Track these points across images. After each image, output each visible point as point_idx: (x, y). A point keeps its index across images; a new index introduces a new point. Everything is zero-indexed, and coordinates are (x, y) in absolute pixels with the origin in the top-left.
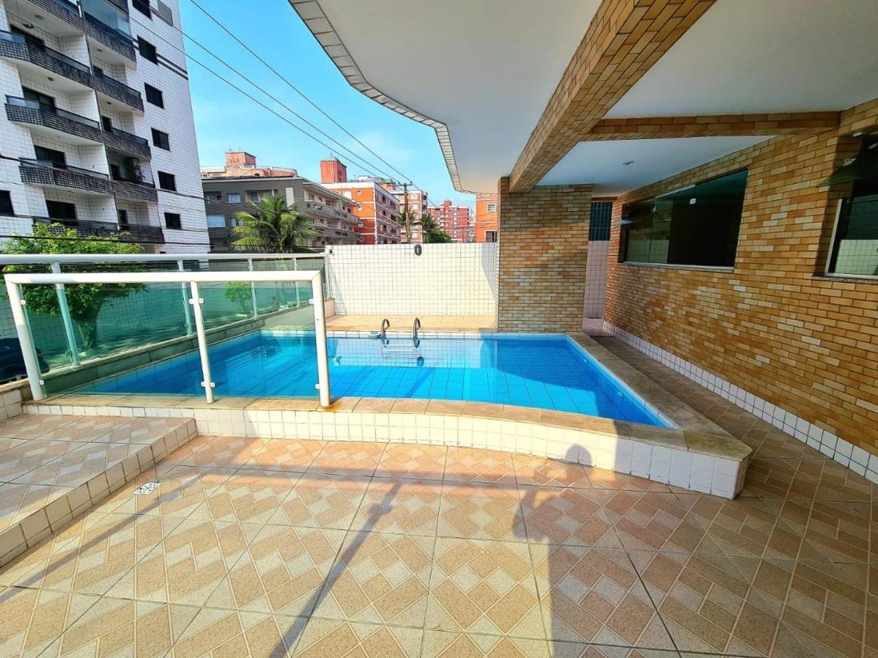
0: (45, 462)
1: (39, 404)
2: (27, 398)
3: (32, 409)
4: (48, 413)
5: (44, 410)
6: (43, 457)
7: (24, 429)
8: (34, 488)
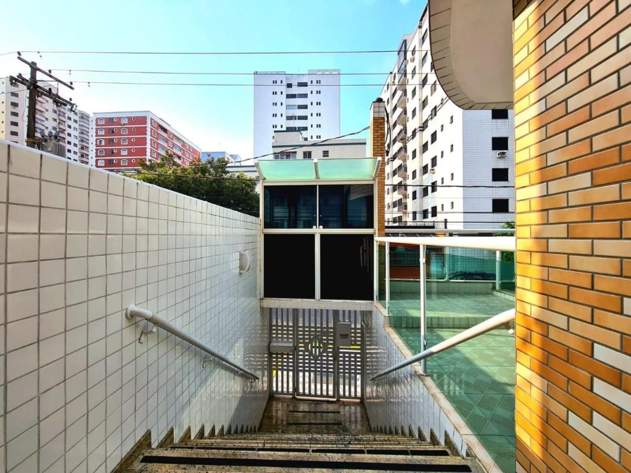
0: (495, 308)
1: (497, 291)
2: (494, 288)
3: (495, 293)
4: (500, 296)
5: (499, 294)
6: (495, 307)
7: (491, 298)
8: (489, 312)
